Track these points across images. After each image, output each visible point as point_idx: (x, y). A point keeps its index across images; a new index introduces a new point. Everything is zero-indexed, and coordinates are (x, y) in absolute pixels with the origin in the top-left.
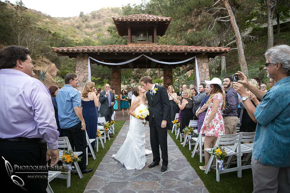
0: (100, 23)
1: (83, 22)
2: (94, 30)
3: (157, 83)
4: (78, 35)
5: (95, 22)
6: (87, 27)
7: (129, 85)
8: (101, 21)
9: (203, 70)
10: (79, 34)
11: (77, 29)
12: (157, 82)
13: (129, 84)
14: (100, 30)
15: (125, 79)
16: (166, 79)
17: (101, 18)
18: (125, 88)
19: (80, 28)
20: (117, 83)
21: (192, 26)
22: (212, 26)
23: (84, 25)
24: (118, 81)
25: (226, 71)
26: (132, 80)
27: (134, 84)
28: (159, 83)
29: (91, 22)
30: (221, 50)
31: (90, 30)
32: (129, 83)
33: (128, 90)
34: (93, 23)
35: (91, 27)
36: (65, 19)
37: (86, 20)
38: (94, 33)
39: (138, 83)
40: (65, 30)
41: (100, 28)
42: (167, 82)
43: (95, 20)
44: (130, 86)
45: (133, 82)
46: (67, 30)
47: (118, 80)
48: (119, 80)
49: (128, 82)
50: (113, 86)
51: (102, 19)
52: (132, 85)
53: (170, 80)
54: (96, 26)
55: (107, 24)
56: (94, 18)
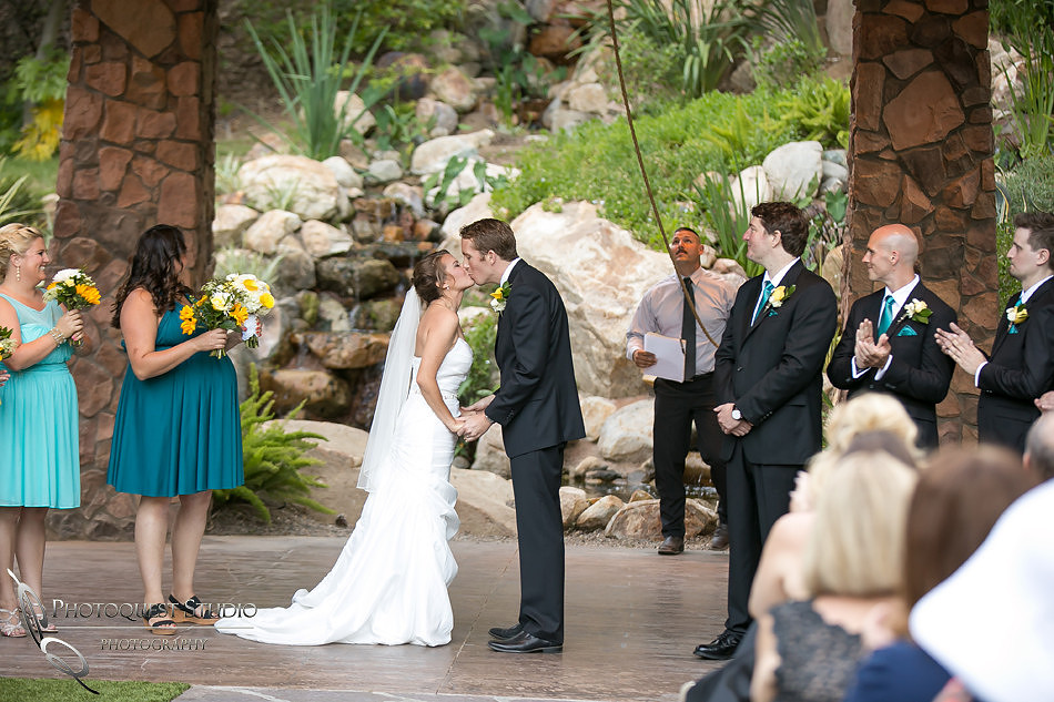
7: (385, 165)
12: (804, 132)
13: (396, 142)
15: (326, 69)
18: (326, 204)
20: (150, 124)
24: (169, 100)
26: (452, 87)
27: (465, 143)
28: (830, 142)
33: (363, 227)
39: (537, 125)
42: (902, 141)
44: (409, 176)
45: (463, 114)
47: (176, 74)
48: (184, 79)
49: (377, 108)
50: (92, 164)
52: (432, 156)
53: (952, 102)
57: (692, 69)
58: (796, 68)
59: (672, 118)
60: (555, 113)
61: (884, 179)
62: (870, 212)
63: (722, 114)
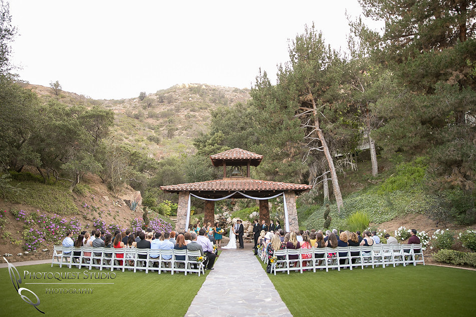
0: (171, 110)
1: (145, 108)
2: (161, 121)
3: (256, 212)
4: (139, 132)
5: (164, 107)
6: (151, 116)
7: (221, 215)
8: (173, 107)
9: (291, 205)
10: (140, 129)
11: (136, 121)
14: (171, 121)
16: (262, 210)
17: (172, 102)
19: (140, 118)
21: (288, 155)
22: (306, 157)
23: (146, 113)
24: (212, 213)
25: (329, 199)
26: (225, 208)
27: (227, 213)
28: (257, 212)
29: (157, 107)
30: (304, 188)
31: (155, 121)
32: (221, 212)
34: (161, 109)
35: (156, 117)
36: (116, 102)
37: (149, 105)
38: (161, 126)
39: (233, 211)
40: (119, 123)
41: (171, 118)
42: (263, 213)
43: (164, 105)
44: (223, 216)
46: (122, 124)
47: (212, 211)
51: (175, 104)
52: (225, 214)
53: (266, 211)
54: (164, 115)
55: (182, 111)
56: (162, 102)
57: (245, 206)
58: (253, 206)
59: (244, 210)
60: (234, 209)
61: (262, 216)
62: (261, 219)
63: (248, 210)
